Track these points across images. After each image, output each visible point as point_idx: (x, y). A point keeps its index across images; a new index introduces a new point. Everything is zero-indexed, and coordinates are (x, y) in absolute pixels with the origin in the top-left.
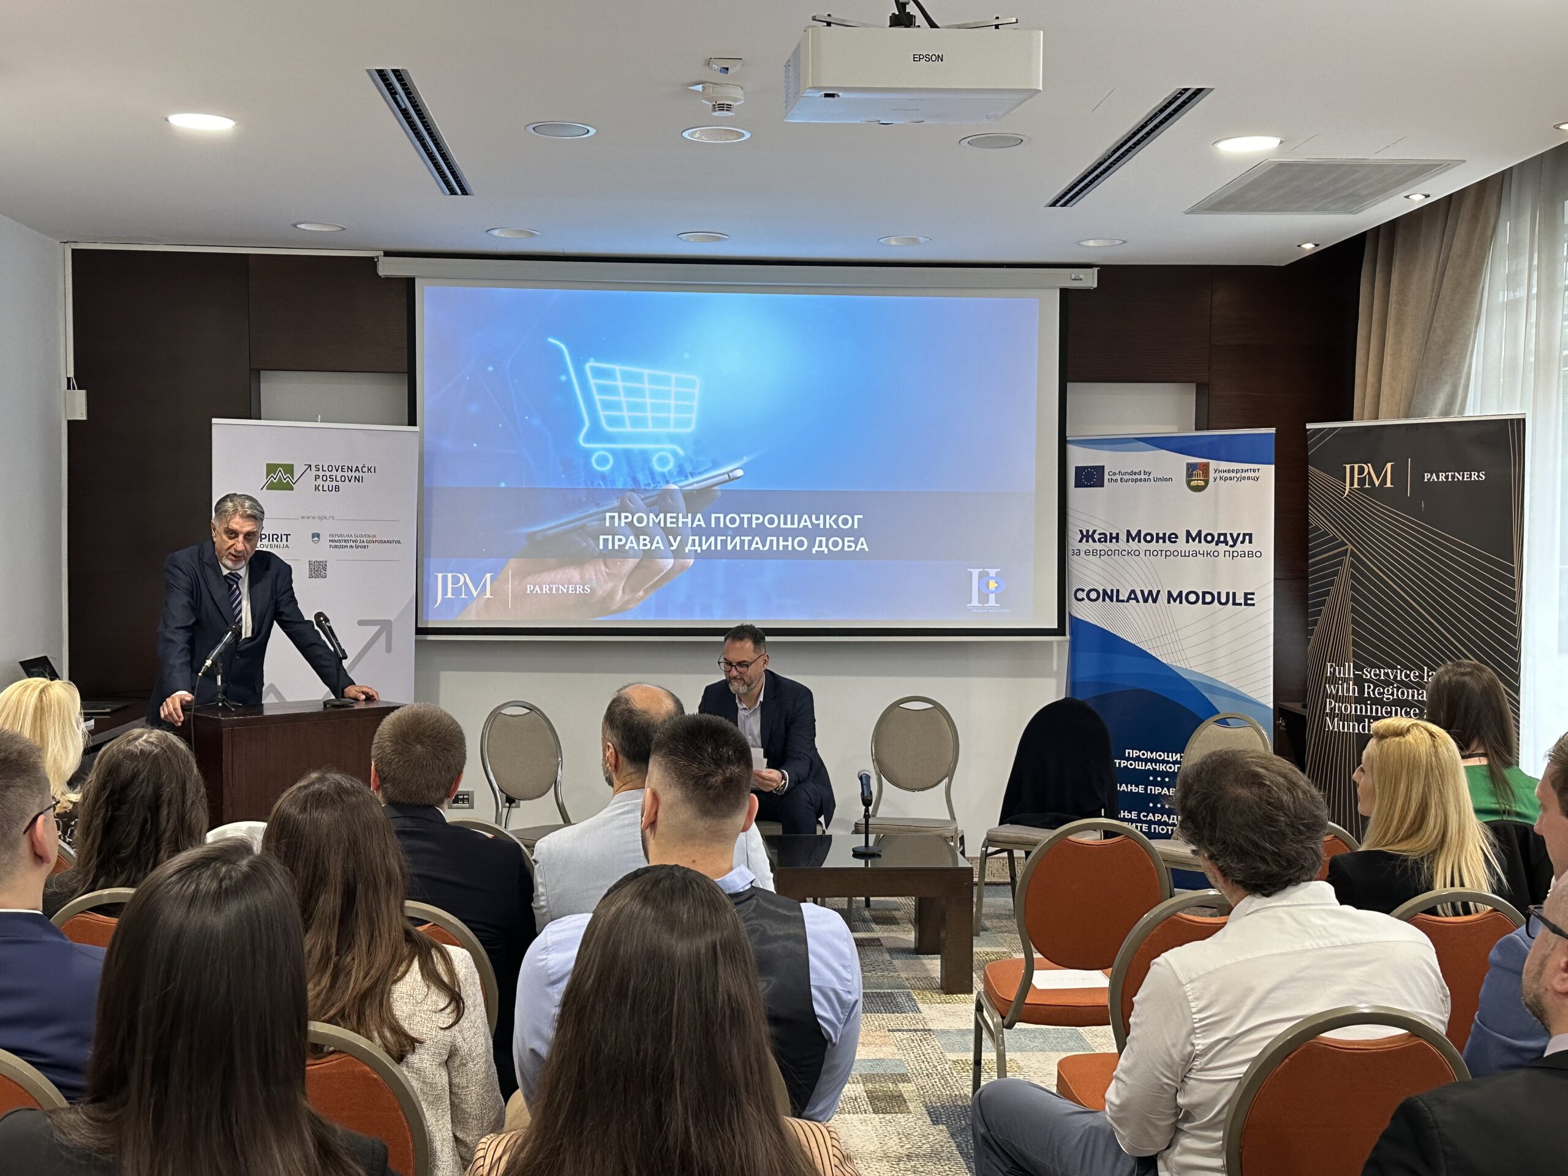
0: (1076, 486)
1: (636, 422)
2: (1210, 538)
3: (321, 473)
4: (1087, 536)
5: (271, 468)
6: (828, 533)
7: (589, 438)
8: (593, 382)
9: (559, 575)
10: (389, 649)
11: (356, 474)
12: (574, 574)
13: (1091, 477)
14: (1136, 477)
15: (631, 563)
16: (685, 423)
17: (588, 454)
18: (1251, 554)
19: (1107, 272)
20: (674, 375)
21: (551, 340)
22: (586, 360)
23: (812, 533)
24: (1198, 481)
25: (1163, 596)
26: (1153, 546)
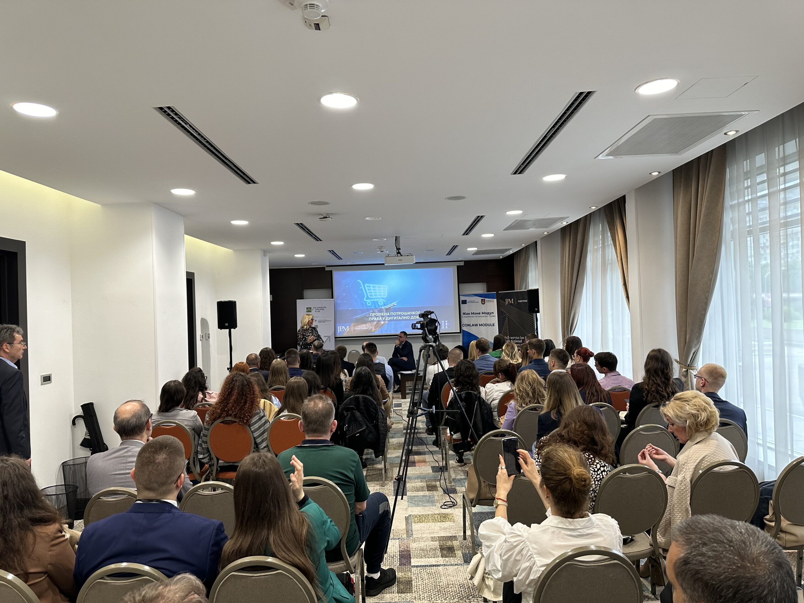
0: (462, 304)
1: (375, 295)
2: (486, 313)
3: (316, 309)
4: (464, 314)
5: (307, 308)
6: (414, 315)
7: (366, 299)
8: (367, 288)
9: (361, 326)
10: (330, 341)
11: (323, 308)
12: (364, 325)
13: (464, 302)
14: (472, 302)
15: (375, 323)
16: (385, 295)
17: (366, 302)
18: (493, 316)
19: (466, 262)
20: (382, 286)
21: (358, 281)
22: (365, 284)
23: (410, 315)
24: (483, 302)
25: (478, 325)
26: (476, 315)
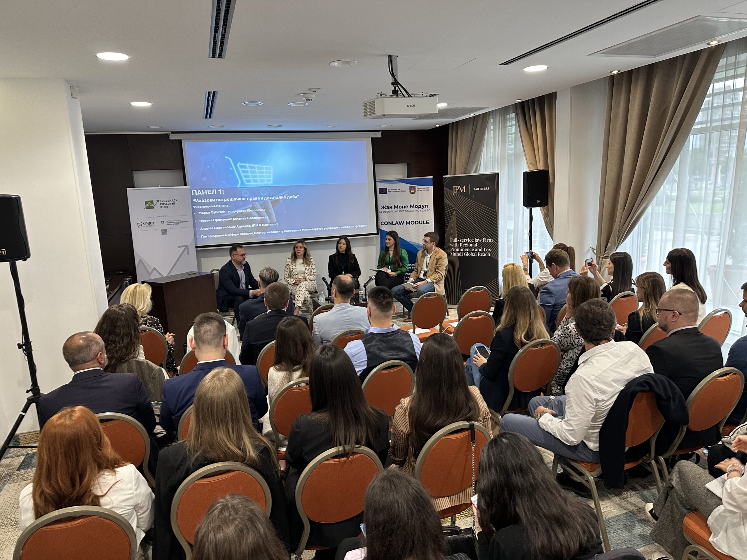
0: (380, 193)
1: (255, 181)
2: (417, 207)
3: (162, 203)
4: (383, 207)
5: (147, 202)
8: (240, 169)
10: (188, 254)
11: (172, 202)
13: (384, 191)
14: (396, 191)
16: (270, 181)
18: (427, 210)
19: (384, 132)
20: (265, 166)
21: (226, 157)
22: (238, 163)
24: (412, 191)
25: (405, 223)
26: (402, 209)
